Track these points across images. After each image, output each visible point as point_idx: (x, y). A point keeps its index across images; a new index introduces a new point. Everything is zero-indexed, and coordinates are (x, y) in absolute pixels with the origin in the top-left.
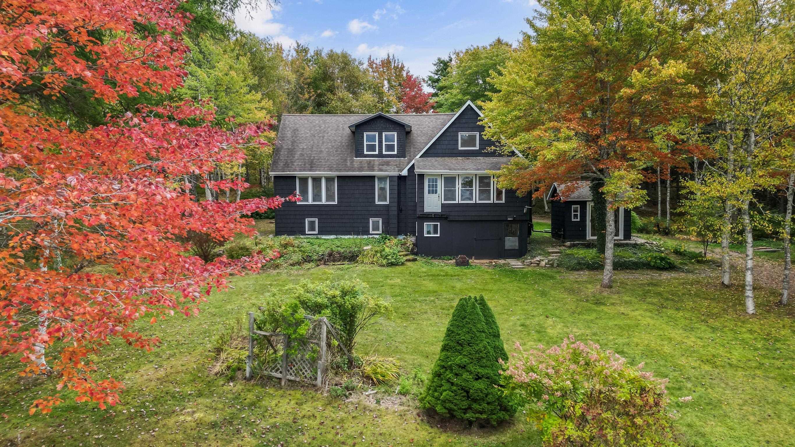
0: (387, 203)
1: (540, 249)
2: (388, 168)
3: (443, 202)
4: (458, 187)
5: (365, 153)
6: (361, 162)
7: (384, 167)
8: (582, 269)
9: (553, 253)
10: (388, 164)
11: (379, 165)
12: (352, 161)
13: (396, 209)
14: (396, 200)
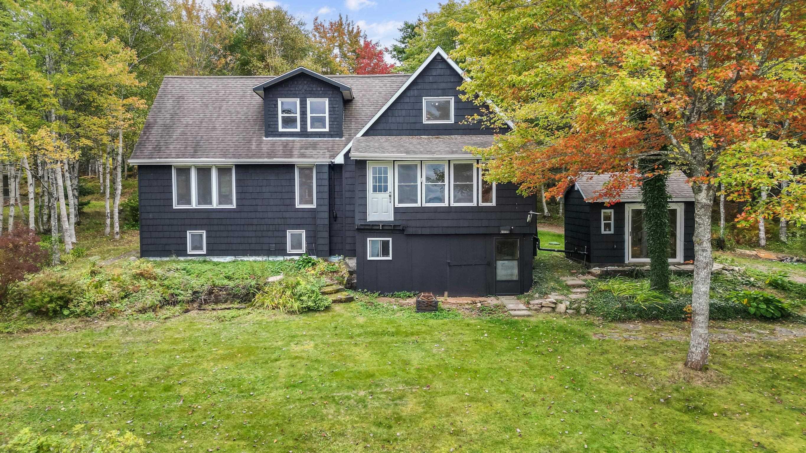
0: (314, 206)
1: (552, 279)
2: (315, 152)
3: (397, 205)
4: (421, 181)
5: (281, 129)
6: (273, 144)
7: (308, 152)
8: (629, 319)
9: (574, 286)
10: (314, 146)
11: (301, 148)
12: (260, 143)
13: (327, 215)
14: (327, 202)
